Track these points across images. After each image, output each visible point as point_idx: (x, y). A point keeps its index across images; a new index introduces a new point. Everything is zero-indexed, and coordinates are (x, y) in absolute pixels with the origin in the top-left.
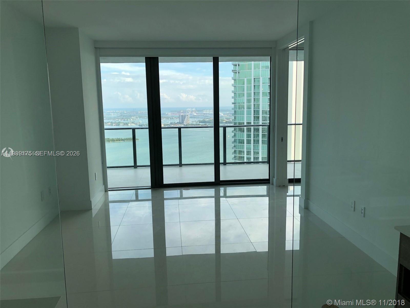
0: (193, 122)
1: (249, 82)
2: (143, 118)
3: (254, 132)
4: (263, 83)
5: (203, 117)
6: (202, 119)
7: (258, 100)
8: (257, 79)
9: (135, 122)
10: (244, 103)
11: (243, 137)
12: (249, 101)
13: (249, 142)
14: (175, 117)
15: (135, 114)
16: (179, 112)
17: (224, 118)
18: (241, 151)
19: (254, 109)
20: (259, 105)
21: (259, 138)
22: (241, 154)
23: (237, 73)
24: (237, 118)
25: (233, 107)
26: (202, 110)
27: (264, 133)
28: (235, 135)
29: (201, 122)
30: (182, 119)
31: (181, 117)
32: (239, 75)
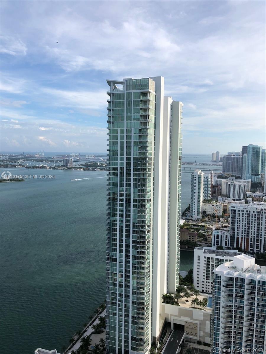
0: (76, 165)
1: (122, 132)
2: (30, 161)
3: (126, 176)
4: (134, 134)
5: (85, 161)
6: (85, 163)
7: (130, 148)
8: (129, 130)
9: (22, 165)
10: (117, 150)
11: (117, 180)
12: (122, 149)
13: (122, 185)
14: (60, 161)
15: (22, 157)
16: (64, 156)
17: (104, 163)
18: (115, 193)
19: (126, 155)
20: (130, 153)
21: (131, 182)
22: (115, 196)
23: (112, 123)
24: (111, 163)
25: (108, 154)
26: (85, 156)
27: (135, 177)
28: (109, 179)
29: (84, 166)
30: (66, 162)
31: (65, 161)
32: (113, 125)
